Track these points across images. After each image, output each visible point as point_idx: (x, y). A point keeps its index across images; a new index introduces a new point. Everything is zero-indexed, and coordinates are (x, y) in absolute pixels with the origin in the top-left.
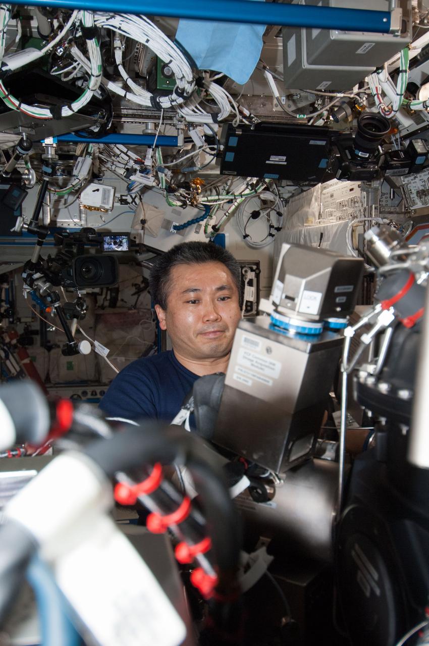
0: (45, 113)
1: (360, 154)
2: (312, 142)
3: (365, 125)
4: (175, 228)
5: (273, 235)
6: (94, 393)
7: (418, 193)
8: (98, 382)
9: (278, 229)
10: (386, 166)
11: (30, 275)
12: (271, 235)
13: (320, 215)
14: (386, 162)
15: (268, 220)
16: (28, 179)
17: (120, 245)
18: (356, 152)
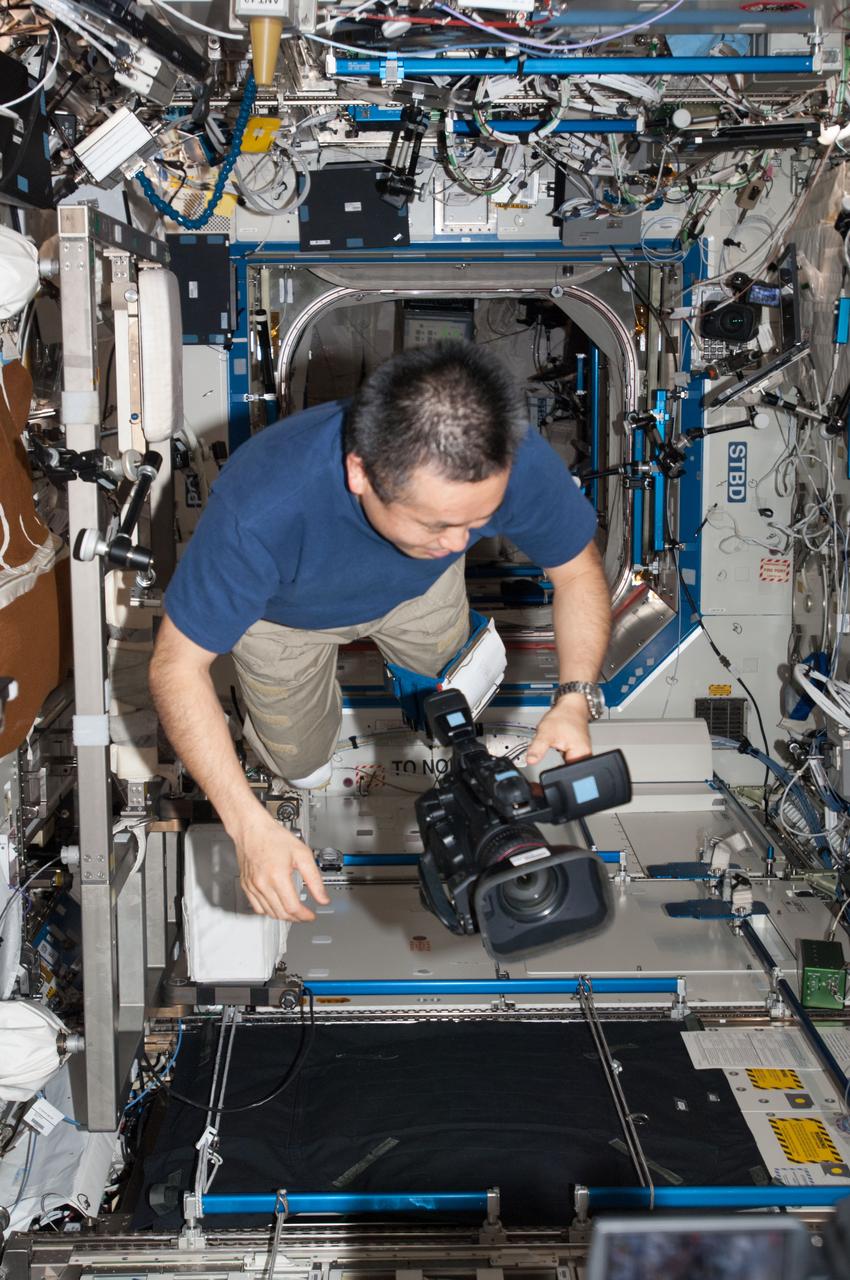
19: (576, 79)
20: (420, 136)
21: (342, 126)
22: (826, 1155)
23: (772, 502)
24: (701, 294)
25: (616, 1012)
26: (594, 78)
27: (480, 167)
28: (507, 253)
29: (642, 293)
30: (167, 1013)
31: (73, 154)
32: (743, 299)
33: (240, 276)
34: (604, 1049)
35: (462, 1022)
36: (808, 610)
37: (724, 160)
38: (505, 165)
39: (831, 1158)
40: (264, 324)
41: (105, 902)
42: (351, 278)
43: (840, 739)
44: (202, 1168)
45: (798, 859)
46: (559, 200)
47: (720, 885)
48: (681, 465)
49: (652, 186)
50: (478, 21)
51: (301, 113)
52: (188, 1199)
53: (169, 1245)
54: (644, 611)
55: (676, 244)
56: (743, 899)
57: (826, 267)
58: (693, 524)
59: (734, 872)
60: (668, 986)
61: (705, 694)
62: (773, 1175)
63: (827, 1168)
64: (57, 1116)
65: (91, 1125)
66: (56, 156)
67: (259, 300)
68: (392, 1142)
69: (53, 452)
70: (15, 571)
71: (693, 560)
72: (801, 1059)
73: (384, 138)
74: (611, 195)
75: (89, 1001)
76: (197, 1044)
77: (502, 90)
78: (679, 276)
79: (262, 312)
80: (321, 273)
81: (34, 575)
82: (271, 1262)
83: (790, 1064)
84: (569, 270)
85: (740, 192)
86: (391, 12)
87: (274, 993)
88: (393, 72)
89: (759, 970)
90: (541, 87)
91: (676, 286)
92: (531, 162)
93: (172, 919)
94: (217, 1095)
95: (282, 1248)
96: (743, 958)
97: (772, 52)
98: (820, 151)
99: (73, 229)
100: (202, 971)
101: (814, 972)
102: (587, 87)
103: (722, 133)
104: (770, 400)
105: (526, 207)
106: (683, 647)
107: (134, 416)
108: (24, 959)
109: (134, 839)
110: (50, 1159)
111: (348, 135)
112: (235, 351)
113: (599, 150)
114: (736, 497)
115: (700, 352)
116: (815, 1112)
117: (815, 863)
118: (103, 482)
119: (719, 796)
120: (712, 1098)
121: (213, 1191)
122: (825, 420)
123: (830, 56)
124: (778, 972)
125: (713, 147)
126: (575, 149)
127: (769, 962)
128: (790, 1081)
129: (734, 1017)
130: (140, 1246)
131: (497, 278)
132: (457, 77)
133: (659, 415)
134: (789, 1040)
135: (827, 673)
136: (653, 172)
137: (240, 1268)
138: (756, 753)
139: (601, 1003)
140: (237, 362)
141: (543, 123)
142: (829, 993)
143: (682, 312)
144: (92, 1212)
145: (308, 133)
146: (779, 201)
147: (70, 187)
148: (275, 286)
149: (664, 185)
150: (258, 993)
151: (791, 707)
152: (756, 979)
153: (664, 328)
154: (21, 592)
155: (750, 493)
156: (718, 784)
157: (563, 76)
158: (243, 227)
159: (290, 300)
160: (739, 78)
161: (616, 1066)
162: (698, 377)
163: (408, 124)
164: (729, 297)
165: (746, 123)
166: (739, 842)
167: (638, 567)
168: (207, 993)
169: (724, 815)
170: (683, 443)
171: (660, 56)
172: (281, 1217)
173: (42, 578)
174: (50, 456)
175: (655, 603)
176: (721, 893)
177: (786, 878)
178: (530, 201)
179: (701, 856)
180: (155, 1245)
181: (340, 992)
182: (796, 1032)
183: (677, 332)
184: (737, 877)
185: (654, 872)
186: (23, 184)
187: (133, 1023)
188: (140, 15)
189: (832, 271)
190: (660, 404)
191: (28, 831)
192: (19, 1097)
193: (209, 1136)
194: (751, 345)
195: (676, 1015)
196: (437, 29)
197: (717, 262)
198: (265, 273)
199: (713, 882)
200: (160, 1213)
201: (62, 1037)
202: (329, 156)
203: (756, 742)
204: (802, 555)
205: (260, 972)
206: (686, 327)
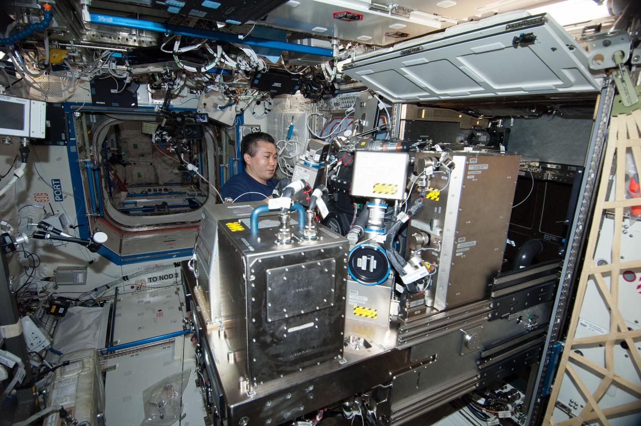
0: (194, 70)
1: (314, 88)
2: (292, 79)
3: (316, 76)
4: (220, 107)
5: (267, 113)
6: (155, 190)
7: (335, 104)
8: (157, 184)
9: (269, 110)
10: (324, 93)
11: (161, 133)
12: (265, 113)
13: (291, 106)
14: (323, 91)
15: (264, 106)
16: (165, 88)
17: (204, 119)
18: (313, 87)
140: (72, 147)
148: (88, 117)
159: (95, 121)
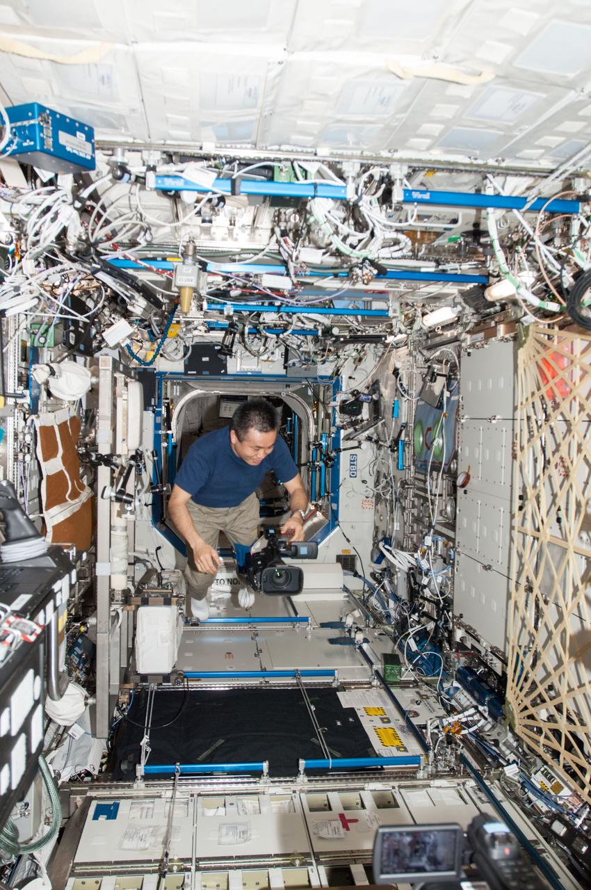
19: (299, 315)
20: (235, 334)
21: (203, 328)
22: (397, 743)
23: (367, 478)
24: (340, 397)
25: (310, 684)
26: (306, 315)
27: (257, 345)
28: (265, 379)
29: (316, 395)
30: (128, 686)
31: (101, 336)
32: (357, 400)
33: (160, 384)
34: (307, 700)
35: (248, 689)
36: (381, 520)
37: (350, 347)
38: (267, 345)
39: (399, 744)
40: (168, 403)
41: (107, 641)
42: (203, 386)
43: (396, 572)
44: (143, 753)
45: (378, 620)
46: (286, 360)
47: (349, 631)
48: (332, 463)
49: (323, 356)
50: (269, 292)
51: (188, 323)
52: (138, 767)
53: (129, 787)
54: (315, 520)
55: (331, 378)
56: (359, 637)
57: (389, 388)
58: (336, 486)
59: (355, 626)
60: (331, 673)
61: (340, 553)
62: (377, 752)
63: (398, 748)
64: (82, 731)
65: (98, 736)
66: (95, 337)
67: (166, 394)
68: (221, 741)
69: (93, 454)
70: (73, 502)
71: (336, 500)
72: (384, 702)
73: (222, 334)
74: (308, 360)
75: (98, 683)
76: (138, 699)
77: (270, 318)
78: (331, 390)
79: (167, 399)
80: (191, 384)
81: (81, 504)
82: (174, 794)
83: (381, 705)
84: (288, 386)
85: (355, 360)
86: (234, 287)
87: (173, 678)
88: (229, 309)
89: (367, 666)
90: (285, 318)
91: (330, 393)
92: (276, 345)
93: (130, 646)
94: (148, 722)
95: (178, 787)
96: (360, 661)
97: (373, 308)
98: (386, 346)
99: (106, 365)
100: (142, 669)
101: (389, 667)
102: (302, 318)
103: (351, 337)
104: (369, 439)
105: (273, 361)
106: (332, 534)
107: (124, 440)
108: (66, 663)
109: (117, 614)
110: (77, 749)
111: (206, 332)
112: (157, 414)
113: (303, 341)
114: (353, 476)
115: (339, 419)
116: (391, 725)
117: (384, 621)
118: (113, 467)
119: (346, 594)
120: (351, 720)
121: (148, 764)
122: (390, 447)
123: (395, 311)
124: (375, 667)
125: (346, 342)
126: (294, 341)
127: (371, 663)
128: (381, 712)
129: (358, 685)
130: (117, 787)
131: (260, 388)
132: (251, 312)
133: (324, 443)
134: (380, 696)
135: (390, 546)
136: (324, 350)
137: (160, 797)
138: (360, 577)
139: (305, 680)
140: (157, 418)
141: (286, 330)
142: (395, 675)
143: (333, 404)
144: (96, 773)
145: (189, 331)
146: (370, 363)
147: (99, 348)
148: (172, 388)
149: (328, 356)
150: (166, 678)
151: (375, 559)
152: (365, 670)
153: (325, 409)
154: (75, 511)
155: (358, 474)
156: (345, 589)
157: (294, 313)
158: (162, 365)
159: (178, 394)
160: (359, 317)
161: (313, 708)
162: (339, 428)
163: (230, 329)
164: (352, 399)
165: (359, 333)
166: (357, 613)
167: (314, 502)
168: (144, 678)
169: (348, 602)
170: (333, 454)
171: (329, 307)
172: (177, 774)
173: (84, 505)
174: (92, 456)
175: (319, 516)
176: (350, 634)
177: (374, 627)
178: (275, 360)
179: (341, 619)
180: (123, 787)
181: (198, 677)
182: (383, 692)
183: (330, 411)
184: (357, 628)
185: (323, 625)
186: (82, 347)
187: (115, 692)
188: (140, 284)
189: (391, 390)
190: (324, 439)
191: (70, 608)
192: (68, 724)
193: (146, 739)
194: (359, 417)
195: (334, 685)
196: (252, 294)
197: (346, 386)
198: (169, 383)
199: (346, 630)
200: (125, 773)
201: (86, 698)
202: (197, 340)
203: (360, 573)
204: (378, 498)
205: (167, 669)
206: (334, 409)
